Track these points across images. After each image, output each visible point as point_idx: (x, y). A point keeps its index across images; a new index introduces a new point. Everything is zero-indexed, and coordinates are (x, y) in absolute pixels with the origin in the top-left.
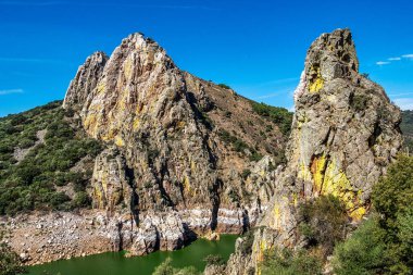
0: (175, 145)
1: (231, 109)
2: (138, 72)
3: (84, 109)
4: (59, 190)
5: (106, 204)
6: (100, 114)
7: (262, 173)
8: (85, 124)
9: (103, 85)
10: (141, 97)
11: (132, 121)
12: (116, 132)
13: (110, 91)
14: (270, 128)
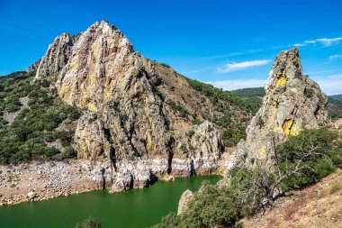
0: (139, 111)
1: (174, 85)
2: (106, 53)
3: (58, 81)
4: (50, 145)
5: (89, 155)
6: (74, 85)
7: (204, 133)
8: (60, 93)
9: (74, 62)
10: (109, 74)
11: (103, 92)
12: (88, 100)
13: (81, 68)
14: (204, 100)
